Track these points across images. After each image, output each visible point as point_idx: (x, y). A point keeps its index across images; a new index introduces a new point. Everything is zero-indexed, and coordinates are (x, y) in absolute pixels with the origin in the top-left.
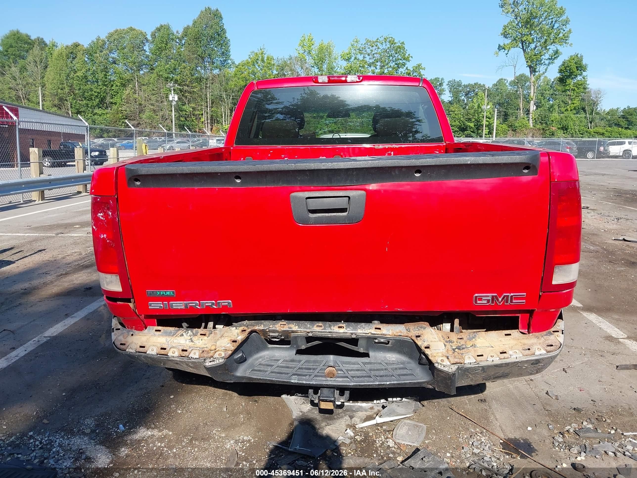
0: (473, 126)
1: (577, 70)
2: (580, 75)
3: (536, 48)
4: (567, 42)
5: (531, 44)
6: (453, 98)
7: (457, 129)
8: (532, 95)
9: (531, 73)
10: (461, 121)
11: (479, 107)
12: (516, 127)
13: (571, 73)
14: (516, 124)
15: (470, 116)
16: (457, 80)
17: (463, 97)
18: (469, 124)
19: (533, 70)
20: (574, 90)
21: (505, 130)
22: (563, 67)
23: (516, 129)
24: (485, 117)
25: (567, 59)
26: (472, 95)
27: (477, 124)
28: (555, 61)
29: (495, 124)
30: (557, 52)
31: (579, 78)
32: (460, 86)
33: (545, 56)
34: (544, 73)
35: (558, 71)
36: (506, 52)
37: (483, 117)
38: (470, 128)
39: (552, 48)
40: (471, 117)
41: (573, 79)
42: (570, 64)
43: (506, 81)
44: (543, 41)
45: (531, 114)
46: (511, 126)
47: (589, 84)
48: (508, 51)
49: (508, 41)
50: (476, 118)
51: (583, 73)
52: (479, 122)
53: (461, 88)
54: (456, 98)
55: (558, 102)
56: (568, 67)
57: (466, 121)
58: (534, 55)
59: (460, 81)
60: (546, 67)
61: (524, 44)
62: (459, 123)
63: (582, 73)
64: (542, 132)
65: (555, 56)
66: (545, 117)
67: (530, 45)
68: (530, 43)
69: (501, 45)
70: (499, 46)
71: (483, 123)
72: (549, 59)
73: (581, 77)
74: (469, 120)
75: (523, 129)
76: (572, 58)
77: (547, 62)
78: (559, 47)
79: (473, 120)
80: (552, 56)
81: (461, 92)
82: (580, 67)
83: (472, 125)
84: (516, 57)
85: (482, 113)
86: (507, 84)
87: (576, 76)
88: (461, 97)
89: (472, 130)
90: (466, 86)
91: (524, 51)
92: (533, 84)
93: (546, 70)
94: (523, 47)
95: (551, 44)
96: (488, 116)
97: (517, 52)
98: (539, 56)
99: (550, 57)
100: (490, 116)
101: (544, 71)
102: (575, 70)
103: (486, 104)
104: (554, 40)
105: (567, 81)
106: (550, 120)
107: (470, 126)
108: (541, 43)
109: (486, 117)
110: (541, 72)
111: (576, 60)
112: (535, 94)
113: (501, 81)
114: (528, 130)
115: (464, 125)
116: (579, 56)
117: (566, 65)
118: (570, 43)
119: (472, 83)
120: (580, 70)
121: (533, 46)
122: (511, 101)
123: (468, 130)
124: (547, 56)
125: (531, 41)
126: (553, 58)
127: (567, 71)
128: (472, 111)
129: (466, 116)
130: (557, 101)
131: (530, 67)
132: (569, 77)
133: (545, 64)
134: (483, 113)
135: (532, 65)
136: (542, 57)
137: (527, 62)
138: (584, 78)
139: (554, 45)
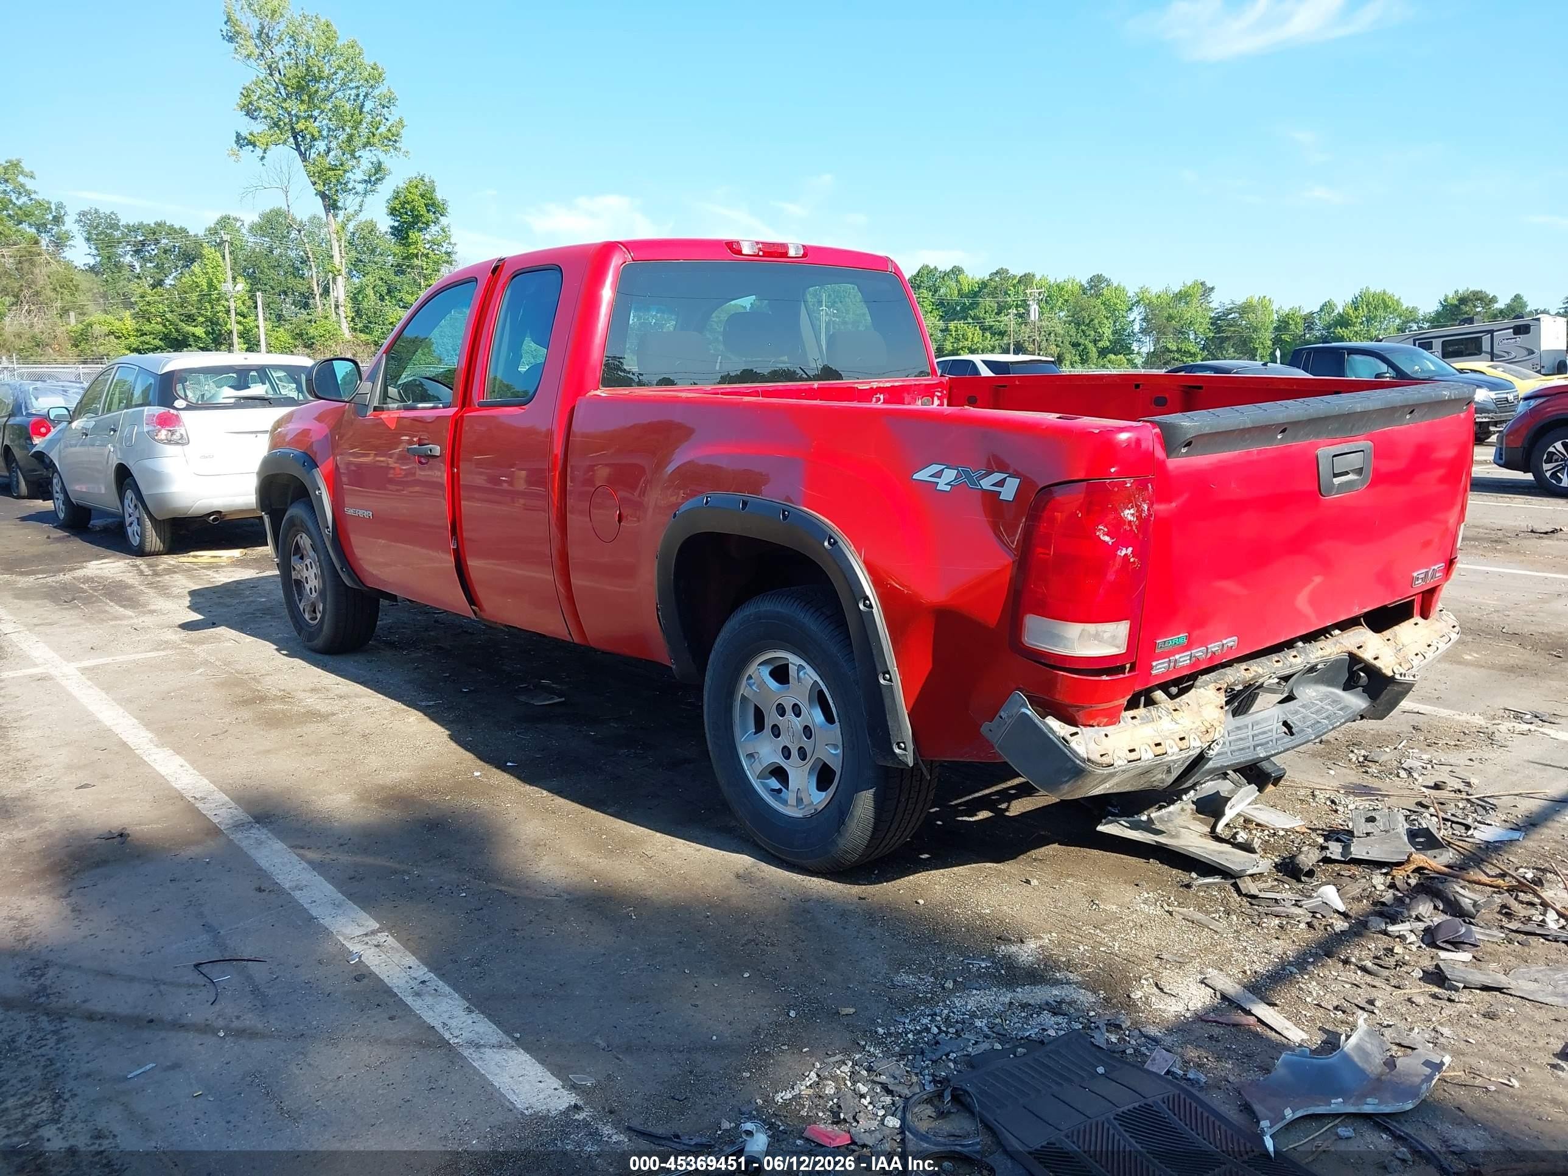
0: (204, 335)
1: (428, 211)
2: (435, 223)
3: (329, 152)
4: (397, 145)
5: (315, 140)
6: (98, 259)
7: (157, 342)
8: (337, 263)
9: (327, 211)
10: (169, 321)
11: (210, 285)
12: (313, 338)
13: (417, 218)
14: (312, 332)
15: (190, 307)
16: (105, 210)
17: (128, 259)
18: (191, 329)
19: (331, 205)
20: (427, 256)
21: (287, 345)
22: (397, 202)
23: (313, 343)
24: (233, 312)
25: (402, 185)
26: (153, 253)
27: (213, 329)
28: (379, 187)
29: (262, 330)
30: (378, 167)
31: (434, 229)
32: (115, 226)
33: (354, 174)
34: (357, 213)
35: (385, 210)
36: (259, 152)
37: (228, 312)
38: (195, 341)
39: (367, 157)
40: (194, 311)
41: (420, 230)
42: (410, 197)
43: (238, 224)
44: (343, 137)
45: (343, 308)
46: (301, 335)
47: (455, 244)
48: (265, 151)
49: (259, 127)
50: (209, 314)
51: (441, 218)
52: (217, 324)
53: (117, 234)
54: (109, 258)
55: (372, 280)
56: (408, 203)
57: (182, 321)
58: (329, 169)
59: (112, 213)
60: (359, 199)
61: (300, 139)
62: (160, 327)
63: (438, 219)
64: (373, 349)
65: (377, 176)
66: (375, 313)
67: (316, 143)
68: (313, 139)
69: (243, 134)
70: (238, 135)
71: (228, 326)
72: (365, 181)
73: (437, 228)
74: (190, 318)
75: (330, 343)
76: (412, 185)
77: (360, 188)
78: (382, 157)
79: (201, 319)
80: (370, 176)
81: (120, 243)
82: (433, 205)
83: (200, 331)
84: (285, 168)
85: (223, 302)
86: (244, 231)
87: (427, 225)
88: (121, 256)
89: (201, 345)
90: (133, 229)
91: (304, 157)
92: (335, 235)
93: (361, 206)
94: (298, 145)
95: (364, 147)
96: (238, 310)
97: (284, 154)
98: (341, 172)
99: (367, 178)
100: (246, 311)
101: (357, 208)
102: (423, 211)
103: (230, 279)
104: (369, 138)
105: (410, 234)
106: (387, 322)
107: (193, 335)
108: (340, 141)
109: (237, 314)
110: (351, 210)
111: (422, 188)
112: (343, 261)
113: (225, 222)
114: (342, 345)
115: (177, 330)
116: (426, 180)
117: (402, 199)
118: (403, 150)
119: (150, 221)
120: (434, 213)
121: (321, 146)
122: (262, 272)
123: (190, 345)
124: (359, 175)
125: (316, 134)
126: (373, 179)
127: (406, 213)
128: (194, 297)
129: (179, 310)
130: (369, 277)
131: (323, 196)
132: (412, 225)
133: (356, 193)
134: (226, 304)
135: (327, 192)
136: (348, 175)
137: (314, 184)
138: (443, 230)
139: (371, 151)
